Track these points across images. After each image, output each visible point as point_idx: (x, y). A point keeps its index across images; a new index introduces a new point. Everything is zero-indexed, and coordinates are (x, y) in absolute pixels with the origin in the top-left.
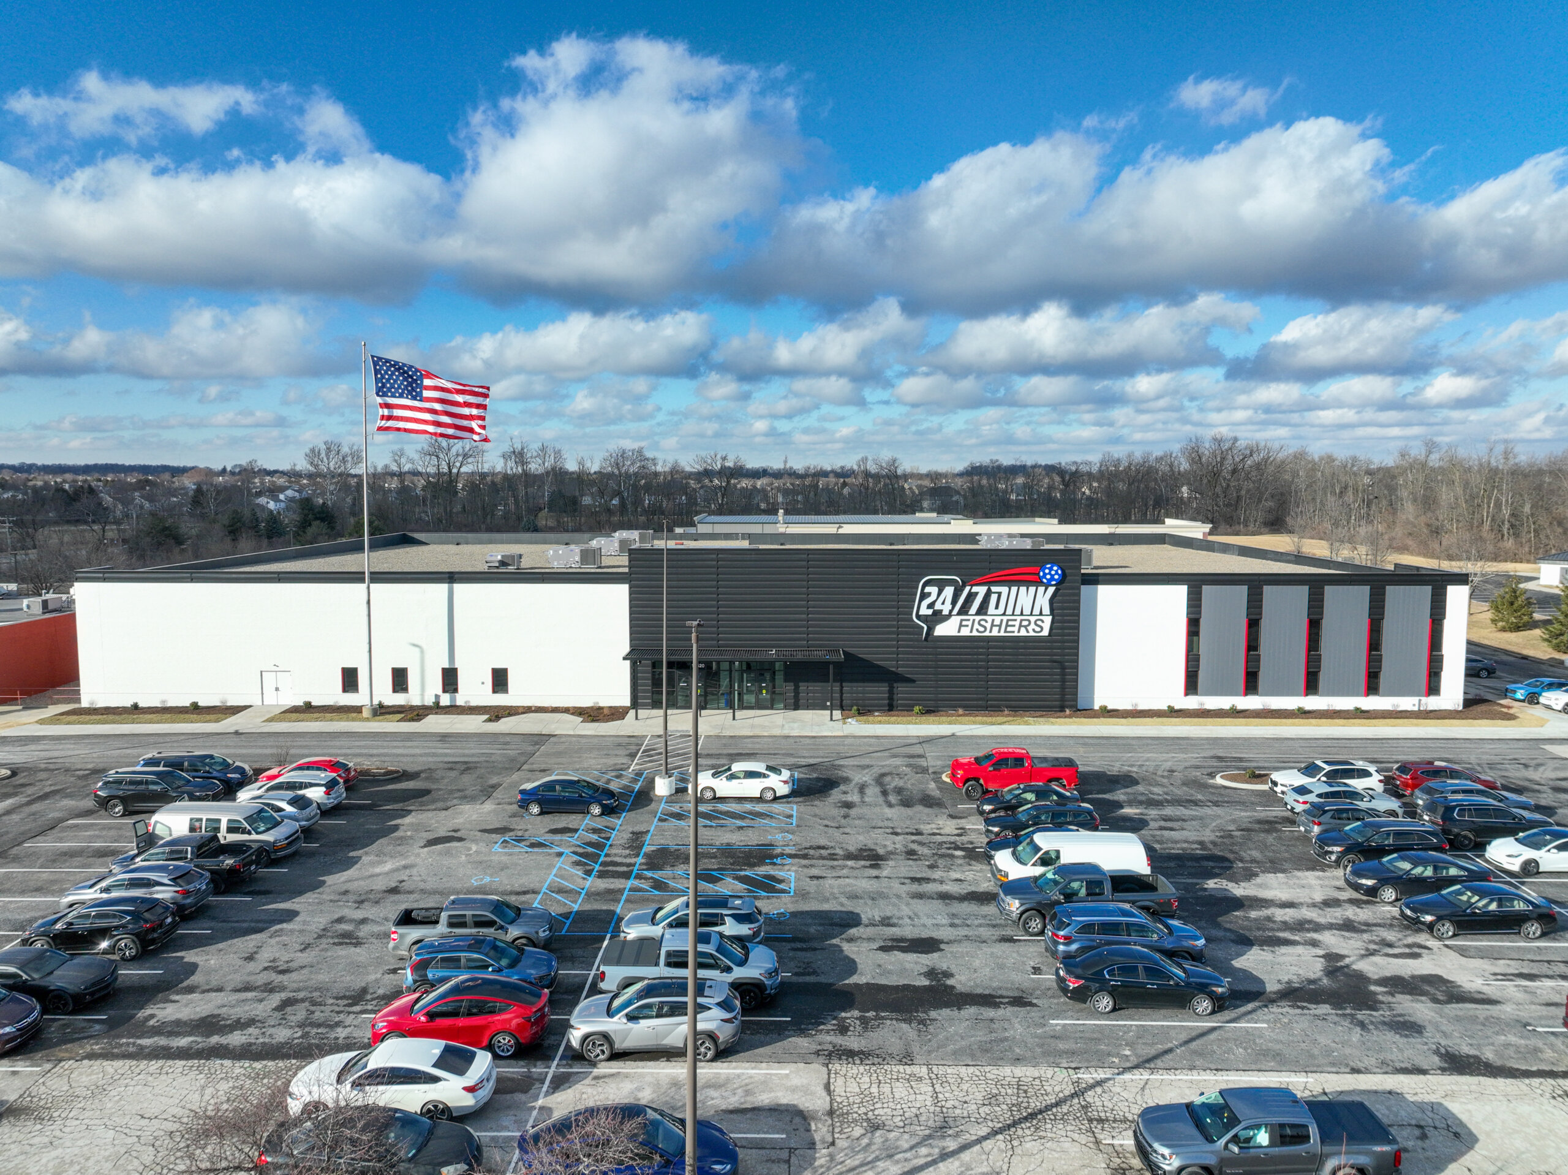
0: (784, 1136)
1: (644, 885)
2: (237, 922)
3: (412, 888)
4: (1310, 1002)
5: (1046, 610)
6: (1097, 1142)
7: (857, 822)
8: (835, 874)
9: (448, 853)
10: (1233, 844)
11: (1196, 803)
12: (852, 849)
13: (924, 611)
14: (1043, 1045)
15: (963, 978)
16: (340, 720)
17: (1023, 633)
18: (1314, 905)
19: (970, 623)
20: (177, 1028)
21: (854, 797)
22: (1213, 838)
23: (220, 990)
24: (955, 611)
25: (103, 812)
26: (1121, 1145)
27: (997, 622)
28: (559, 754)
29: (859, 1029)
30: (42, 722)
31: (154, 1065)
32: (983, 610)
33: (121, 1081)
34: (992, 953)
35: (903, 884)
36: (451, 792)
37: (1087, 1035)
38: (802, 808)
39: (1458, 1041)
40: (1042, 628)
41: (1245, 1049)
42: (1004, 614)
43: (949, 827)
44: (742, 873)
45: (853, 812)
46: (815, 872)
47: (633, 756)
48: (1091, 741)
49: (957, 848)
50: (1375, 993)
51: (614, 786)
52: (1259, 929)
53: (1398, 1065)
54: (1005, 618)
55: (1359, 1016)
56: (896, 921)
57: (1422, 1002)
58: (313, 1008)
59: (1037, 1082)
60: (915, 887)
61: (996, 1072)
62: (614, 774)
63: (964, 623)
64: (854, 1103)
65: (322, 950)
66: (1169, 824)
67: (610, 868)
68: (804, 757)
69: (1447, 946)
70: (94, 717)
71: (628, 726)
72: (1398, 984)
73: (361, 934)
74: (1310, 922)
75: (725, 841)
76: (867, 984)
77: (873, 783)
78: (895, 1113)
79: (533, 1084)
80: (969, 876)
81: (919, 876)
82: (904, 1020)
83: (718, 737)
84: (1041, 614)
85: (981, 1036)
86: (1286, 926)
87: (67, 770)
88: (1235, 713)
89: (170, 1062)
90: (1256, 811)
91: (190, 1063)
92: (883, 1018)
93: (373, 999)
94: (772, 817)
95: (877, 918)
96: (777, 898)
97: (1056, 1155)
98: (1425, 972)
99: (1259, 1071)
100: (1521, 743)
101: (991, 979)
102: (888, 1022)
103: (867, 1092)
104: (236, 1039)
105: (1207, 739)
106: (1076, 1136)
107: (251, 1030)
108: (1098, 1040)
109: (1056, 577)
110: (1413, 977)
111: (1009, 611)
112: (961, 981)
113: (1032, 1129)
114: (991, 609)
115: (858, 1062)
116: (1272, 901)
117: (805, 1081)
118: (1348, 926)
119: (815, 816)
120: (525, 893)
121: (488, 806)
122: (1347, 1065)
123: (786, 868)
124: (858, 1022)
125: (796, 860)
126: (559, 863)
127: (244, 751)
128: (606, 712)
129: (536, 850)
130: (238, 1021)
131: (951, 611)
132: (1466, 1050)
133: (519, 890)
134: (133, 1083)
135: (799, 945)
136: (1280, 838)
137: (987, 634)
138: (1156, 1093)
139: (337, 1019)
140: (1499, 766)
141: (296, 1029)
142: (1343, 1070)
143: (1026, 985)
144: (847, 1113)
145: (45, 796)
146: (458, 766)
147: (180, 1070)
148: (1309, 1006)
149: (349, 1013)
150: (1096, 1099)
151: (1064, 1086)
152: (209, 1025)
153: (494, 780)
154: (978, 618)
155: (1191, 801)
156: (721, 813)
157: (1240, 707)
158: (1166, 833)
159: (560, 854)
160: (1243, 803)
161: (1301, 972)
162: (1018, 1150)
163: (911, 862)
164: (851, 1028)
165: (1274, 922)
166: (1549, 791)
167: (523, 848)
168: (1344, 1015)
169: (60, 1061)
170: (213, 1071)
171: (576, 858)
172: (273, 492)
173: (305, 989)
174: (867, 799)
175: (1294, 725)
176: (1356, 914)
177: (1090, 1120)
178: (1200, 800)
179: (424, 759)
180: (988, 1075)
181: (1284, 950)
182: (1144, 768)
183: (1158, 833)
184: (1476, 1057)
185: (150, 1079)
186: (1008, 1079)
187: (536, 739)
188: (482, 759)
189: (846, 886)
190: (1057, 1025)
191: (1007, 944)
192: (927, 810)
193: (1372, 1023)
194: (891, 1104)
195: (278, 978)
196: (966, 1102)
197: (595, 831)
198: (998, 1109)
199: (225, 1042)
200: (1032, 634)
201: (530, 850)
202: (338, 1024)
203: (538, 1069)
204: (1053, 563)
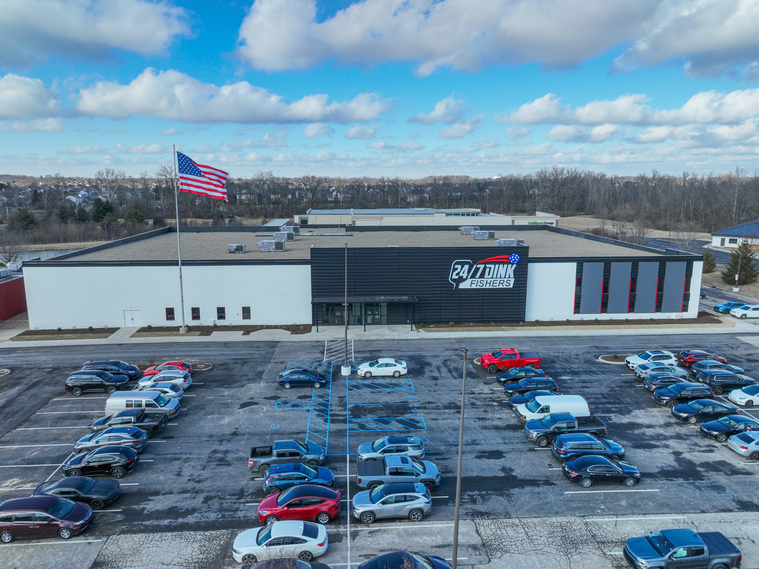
0: (467, 558)
1: (355, 426)
2: (164, 454)
3: (243, 432)
4: (674, 477)
5: (512, 275)
6: (604, 554)
7: (442, 388)
8: (442, 417)
9: (253, 411)
10: (617, 395)
11: (593, 372)
12: (445, 403)
13: (455, 277)
14: (565, 505)
15: (519, 471)
16: (169, 335)
17: (501, 286)
18: (661, 426)
19: (476, 282)
20: (158, 515)
21: (437, 374)
22: (606, 392)
23: (171, 493)
24: (469, 277)
25: (69, 393)
26: (615, 555)
27: (489, 282)
28: (286, 353)
29: (481, 500)
30: (12, 339)
31: (157, 536)
32: (482, 276)
33: (144, 545)
34: (528, 458)
35: (475, 421)
36: (242, 376)
37: (583, 499)
38: (414, 381)
39: (741, 494)
40: (509, 284)
41: (653, 503)
42: (492, 278)
43: (486, 389)
44: (399, 418)
45: (439, 382)
46: (432, 416)
47: (322, 352)
48: (536, 339)
49: (493, 401)
50: (699, 472)
51: (320, 370)
52: (641, 440)
53: (720, 508)
54: (492, 280)
55: (696, 484)
56: (479, 442)
57: (721, 475)
58: (222, 501)
59: (569, 524)
60: (481, 423)
61: (549, 520)
62: (317, 364)
63: (473, 282)
64: (492, 540)
65: (213, 469)
66: (585, 385)
67: (335, 418)
68: (405, 351)
69: (723, 445)
70: (39, 336)
71: (314, 335)
72: (708, 466)
73: (228, 459)
74: (662, 435)
75: (385, 401)
76: (477, 476)
77: (442, 365)
78: (512, 544)
79: (343, 538)
80: (504, 416)
81: (481, 417)
82: (500, 495)
83: (359, 340)
84: (509, 277)
85: (536, 502)
86: (652, 438)
87: (39, 369)
88: (597, 322)
89: (164, 534)
90: (622, 376)
91: (174, 533)
92: (489, 494)
93: (248, 495)
94: (402, 386)
95: (470, 441)
96: (420, 431)
97: (589, 561)
98: (718, 460)
99: (662, 514)
100: (727, 336)
101: (532, 471)
102: (493, 496)
103: (496, 534)
104: (191, 519)
105: (588, 337)
106: (594, 551)
107: (196, 515)
108: (588, 502)
109: (517, 260)
110: (714, 462)
111: (495, 276)
112: (519, 472)
113: (574, 549)
114: (486, 275)
115: (486, 518)
116: (642, 424)
117: (467, 530)
118: (678, 437)
119: (422, 385)
120: (299, 433)
121: (262, 384)
122: (698, 509)
123: (418, 414)
124: (479, 497)
125: (421, 410)
126: (309, 415)
127: (127, 355)
128: (301, 328)
129: (296, 408)
130: (187, 509)
131: (467, 277)
132: (746, 499)
133: (296, 431)
134: (151, 546)
135: (438, 457)
136: (637, 391)
137: (484, 287)
138: (622, 527)
139: (235, 507)
140: (721, 349)
141: (218, 513)
142: (697, 511)
143: (548, 474)
144: (491, 545)
145: (35, 385)
146: (239, 361)
147: (171, 538)
148: (674, 479)
149: (240, 503)
150: (597, 532)
151: (581, 526)
152: (173, 512)
153: (260, 369)
154: (480, 280)
155: (591, 372)
156: (376, 384)
157: (599, 319)
158: (585, 389)
159: (308, 411)
160: (614, 372)
161: (665, 462)
162: (572, 560)
163: (474, 409)
164: (478, 500)
165: (646, 436)
166: (745, 361)
167: (288, 408)
168: (690, 483)
169: (109, 535)
170: (187, 537)
171: (317, 413)
172: (74, 192)
173: (213, 491)
174: (443, 375)
175: (625, 328)
176: (680, 430)
177: (598, 543)
178: (595, 371)
179: (220, 357)
180: (546, 522)
181: (654, 450)
182: (565, 354)
183: (582, 389)
184: (751, 502)
185: (158, 543)
186: (556, 523)
187: (271, 344)
188: (250, 357)
189: (450, 423)
190: (568, 494)
191: (533, 452)
192: (473, 380)
193: (703, 487)
194: (509, 539)
195: (198, 486)
196: (541, 536)
197: (320, 397)
198: (556, 539)
199: (186, 521)
200: (505, 287)
201: (293, 409)
202: (237, 510)
203: (342, 529)
204: (516, 253)
